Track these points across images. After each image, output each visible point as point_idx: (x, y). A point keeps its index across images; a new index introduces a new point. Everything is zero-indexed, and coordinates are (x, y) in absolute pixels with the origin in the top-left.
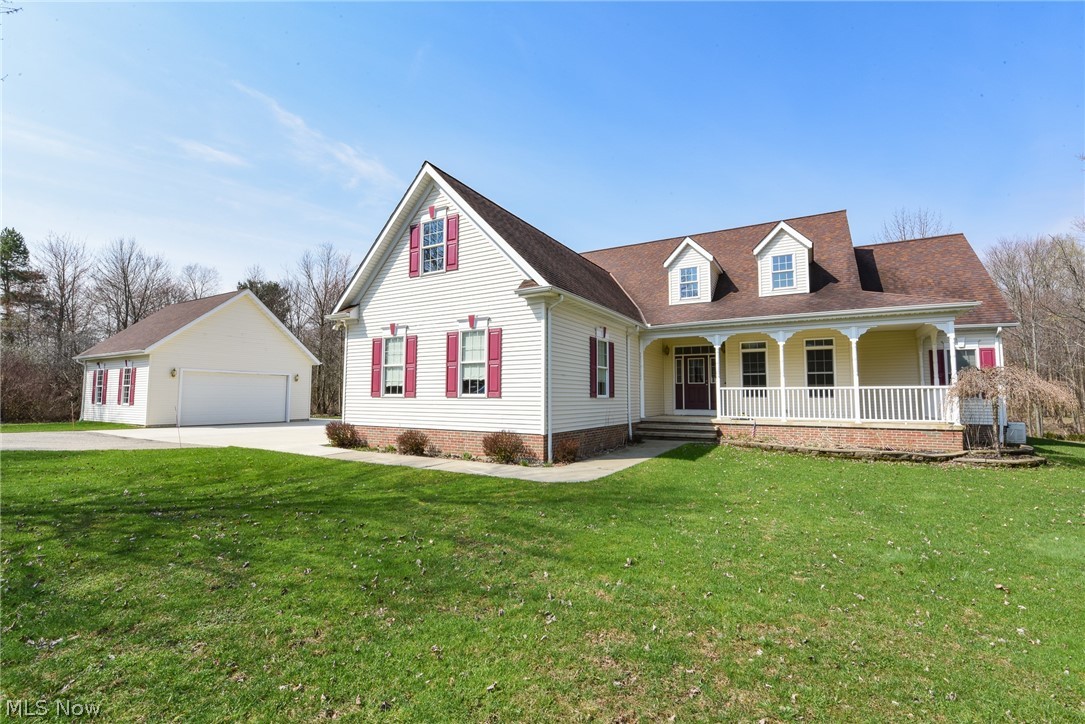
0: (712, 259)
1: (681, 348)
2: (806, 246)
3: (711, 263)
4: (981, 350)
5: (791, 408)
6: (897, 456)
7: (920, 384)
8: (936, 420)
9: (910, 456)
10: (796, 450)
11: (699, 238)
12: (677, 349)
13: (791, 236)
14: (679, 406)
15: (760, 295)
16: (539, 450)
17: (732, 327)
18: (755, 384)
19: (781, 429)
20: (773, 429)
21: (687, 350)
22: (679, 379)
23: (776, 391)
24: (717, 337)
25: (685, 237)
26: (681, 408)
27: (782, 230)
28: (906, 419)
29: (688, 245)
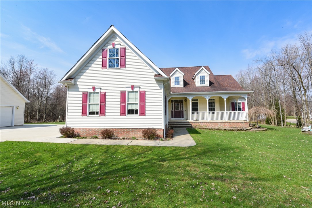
0: (184, 75)
1: (173, 100)
2: (208, 74)
3: (184, 76)
4: (242, 103)
5: (205, 117)
6: (241, 129)
7: (234, 111)
8: (238, 120)
9: (244, 129)
10: (218, 129)
11: (181, 69)
12: (172, 100)
13: (204, 71)
14: (172, 117)
15: (197, 86)
16: (161, 134)
17: (195, 94)
18: (195, 111)
19: (208, 123)
20: (205, 123)
21: (175, 101)
22: (172, 109)
23: (206, 113)
24: (190, 97)
25: (176, 68)
26: (173, 118)
27: (202, 69)
28: (232, 120)
29: (177, 70)
